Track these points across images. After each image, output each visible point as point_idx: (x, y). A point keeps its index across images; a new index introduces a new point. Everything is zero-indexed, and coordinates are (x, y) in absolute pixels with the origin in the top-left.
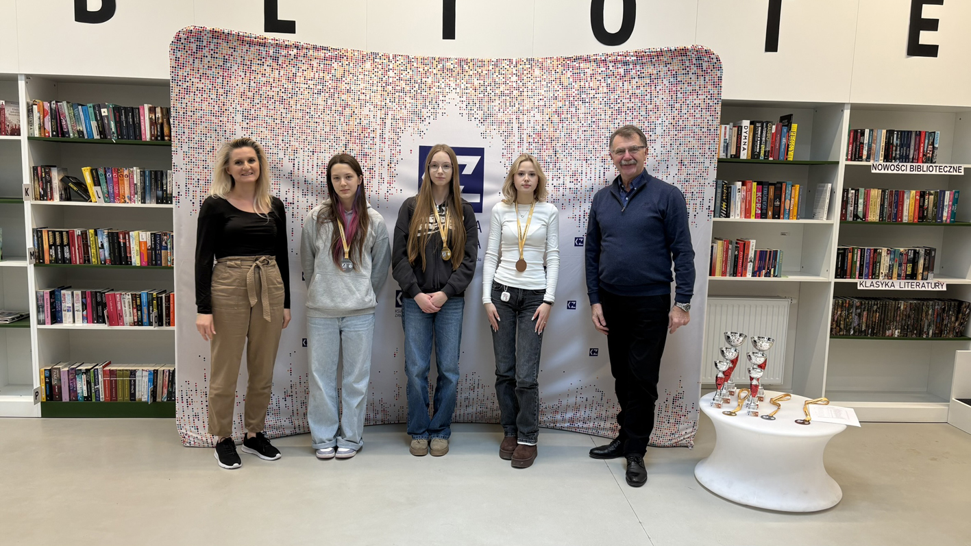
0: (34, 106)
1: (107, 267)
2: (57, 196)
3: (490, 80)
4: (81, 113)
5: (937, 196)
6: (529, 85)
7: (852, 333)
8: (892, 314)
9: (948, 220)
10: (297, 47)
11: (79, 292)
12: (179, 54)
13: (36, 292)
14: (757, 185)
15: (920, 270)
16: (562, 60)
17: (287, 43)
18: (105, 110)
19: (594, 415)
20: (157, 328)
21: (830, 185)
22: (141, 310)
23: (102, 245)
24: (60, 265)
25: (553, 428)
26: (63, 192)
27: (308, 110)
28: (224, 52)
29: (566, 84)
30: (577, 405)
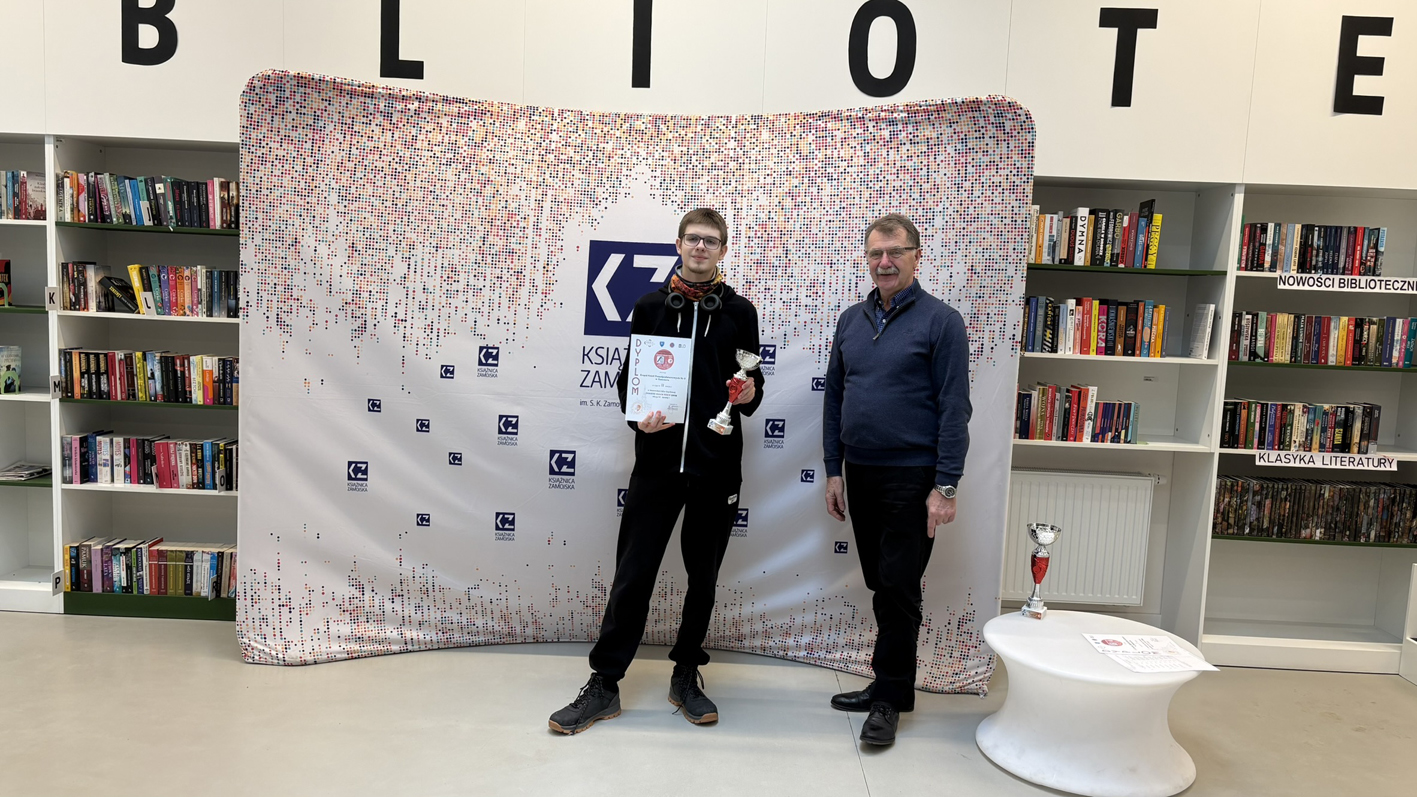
0: (66, 180)
1: (158, 405)
2: (93, 304)
3: (698, 146)
4: (128, 190)
5: (1383, 327)
6: (753, 154)
7: (1247, 531)
8: (1312, 504)
9: (1401, 363)
10: (419, 99)
11: (121, 440)
12: (252, 109)
13: (62, 438)
14: (1100, 304)
15: (1356, 439)
16: (801, 118)
17: (404, 93)
18: (161, 185)
19: (841, 641)
20: (223, 493)
21: (1212, 307)
22: (203, 467)
23: (153, 374)
24: (95, 401)
25: (783, 658)
26: (102, 300)
27: (432, 188)
28: (315, 106)
29: (804, 153)
30: (818, 625)
